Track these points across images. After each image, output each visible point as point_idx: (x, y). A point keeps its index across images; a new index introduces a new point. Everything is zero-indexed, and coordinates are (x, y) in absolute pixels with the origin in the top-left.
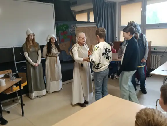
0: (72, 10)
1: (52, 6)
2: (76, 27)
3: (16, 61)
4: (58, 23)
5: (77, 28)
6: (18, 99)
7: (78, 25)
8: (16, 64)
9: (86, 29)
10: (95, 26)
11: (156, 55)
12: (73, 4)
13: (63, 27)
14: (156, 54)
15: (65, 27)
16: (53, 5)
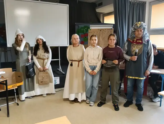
0: (97, 11)
1: (66, 6)
2: (89, 28)
4: (79, 25)
5: (90, 30)
6: (15, 98)
9: (101, 31)
10: (112, 27)
13: (84, 29)
15: (86, 29)
16: (68, 5)
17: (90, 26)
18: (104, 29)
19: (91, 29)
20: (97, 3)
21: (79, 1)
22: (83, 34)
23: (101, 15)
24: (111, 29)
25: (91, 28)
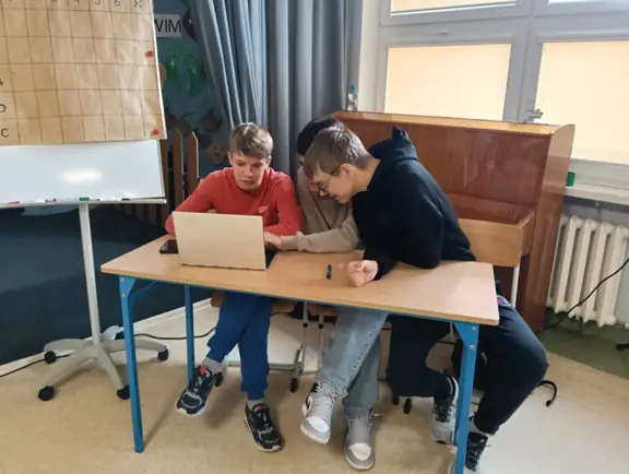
11: (594, 225)
14: (599, 220)
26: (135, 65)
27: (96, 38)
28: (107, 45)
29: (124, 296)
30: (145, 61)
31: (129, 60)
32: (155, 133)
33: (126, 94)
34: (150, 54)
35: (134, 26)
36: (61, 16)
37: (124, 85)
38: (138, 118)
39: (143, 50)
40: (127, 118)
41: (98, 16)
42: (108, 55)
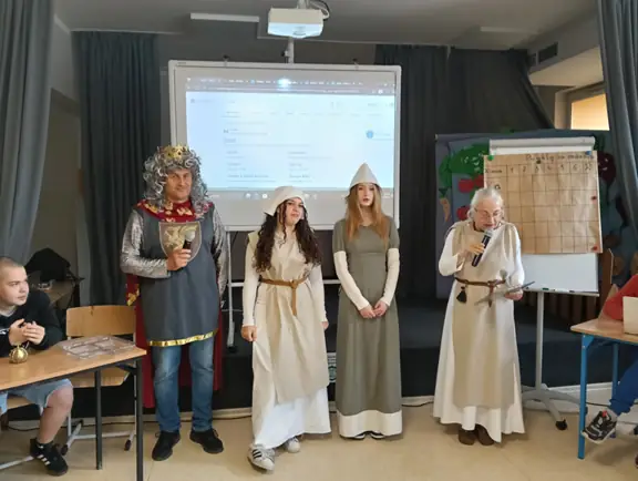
0: (534, 83)
1: (392, 75)
2: (487, 152)
3: (233, 281)
4: (452, 144)
5: (490, 159)
7: (496, 147)
8: (233, 288)
9: (538, 162)
10: (589, 149)
12: (540, 60)
13: (474, 159)
15: (480, 159)
16: (398, 69)
17: (492, 142)
18: (557, 154)
19: (496, 156)
20: (534, 51)
21: (453, 48)
22: (466, 177)
23: (558, 96)
24: (587, 153)
25: (492, 152)
26: (585, 206)
27: (560, 191)
28: (567, 194)
29: (584, 347)
30: (591, 203)
31: (580, 202)
32: (595, 249)
33: (577, 224)
34: (594, 198)
35: (585, 181)
36: (540, 179)
37: (576, 218)
38: (584, 239)
39: (590, 195)
40: (577, 239)
41: (562, 177)
42: (568, 201)
